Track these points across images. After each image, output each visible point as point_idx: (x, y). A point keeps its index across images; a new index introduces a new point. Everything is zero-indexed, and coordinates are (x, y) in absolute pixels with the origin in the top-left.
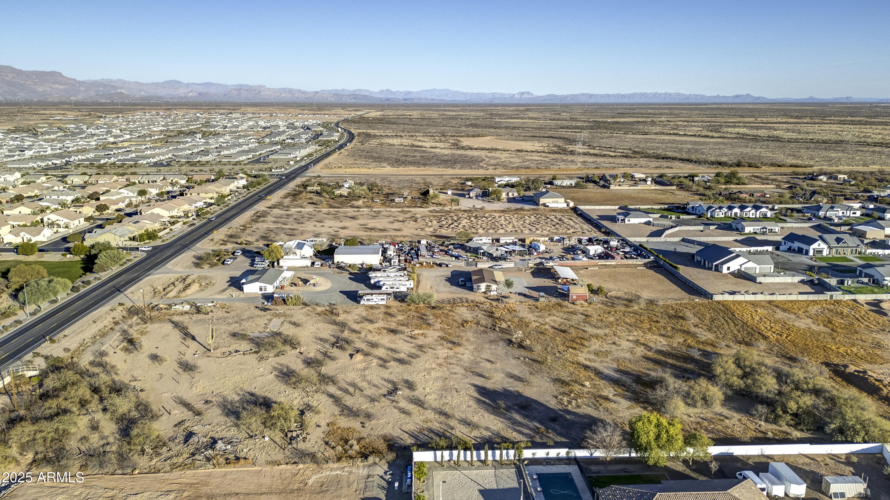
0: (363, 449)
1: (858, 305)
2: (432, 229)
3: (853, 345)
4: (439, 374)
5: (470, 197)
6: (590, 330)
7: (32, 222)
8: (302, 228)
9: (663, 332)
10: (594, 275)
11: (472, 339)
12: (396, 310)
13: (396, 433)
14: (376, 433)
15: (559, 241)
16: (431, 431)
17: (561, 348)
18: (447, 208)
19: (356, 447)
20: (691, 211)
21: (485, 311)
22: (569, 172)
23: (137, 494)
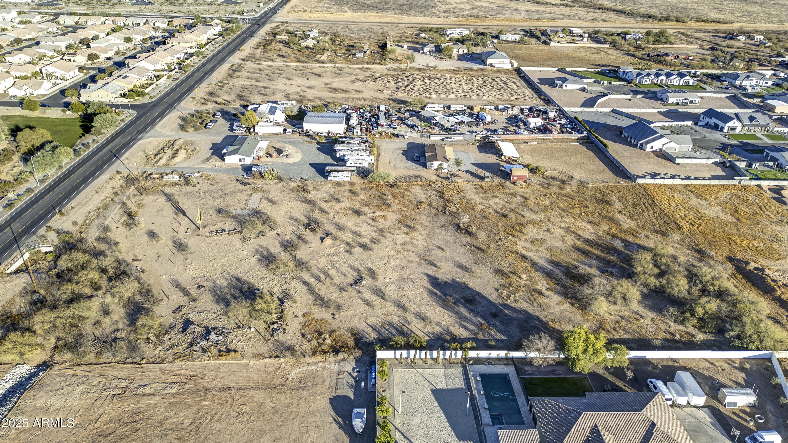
0: (334, 343)
1: (762, 191)
2: (389, 92)
3: (755, 238)
4: (397, 262)
5: (424, 53)
6: (528, 215)
7: (32, 73)
8: (273, 87)
9: (591, 219)
10: (533, 151)
11: (426, 223)
12: (359, 188)
13: (362, 326)
14: (345, 326)
15: (503, 110)
16: (391, 324)
17: (502, 234)
18: (403, 66)
19: (328, 342)
20: (621, 75)
21: (437, 191)
22: (514, 24)
23: (145, 385)
